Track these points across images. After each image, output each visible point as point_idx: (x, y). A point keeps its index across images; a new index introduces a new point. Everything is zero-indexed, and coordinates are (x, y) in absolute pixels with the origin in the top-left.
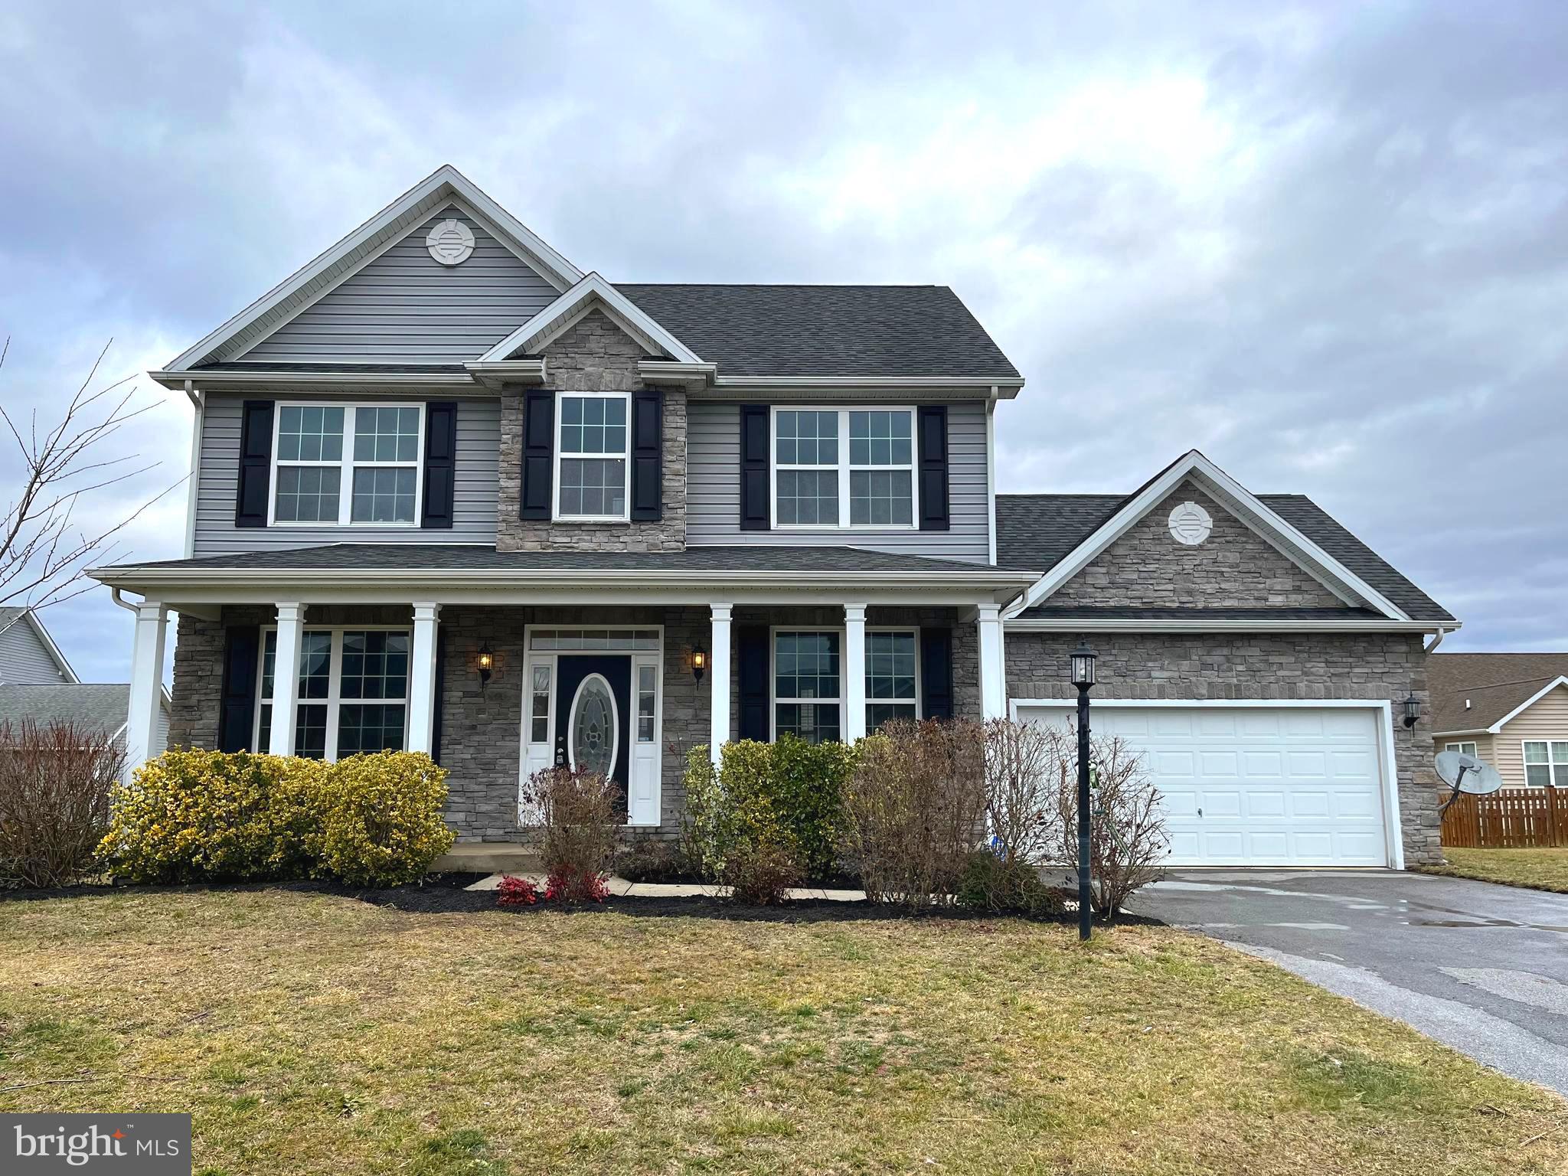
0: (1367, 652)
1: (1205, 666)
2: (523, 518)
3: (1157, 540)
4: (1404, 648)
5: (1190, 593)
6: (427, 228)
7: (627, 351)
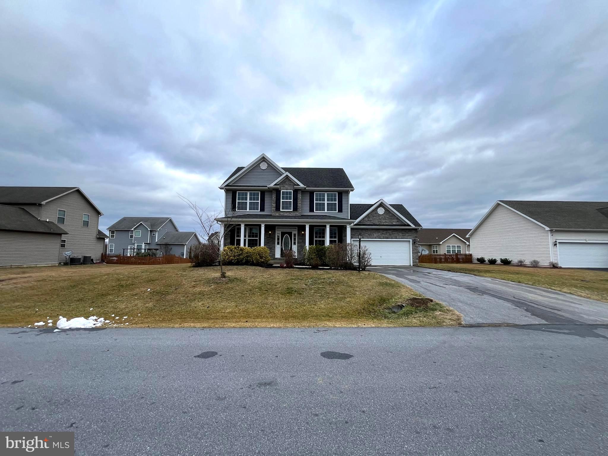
0: (408, 232)
1: (382, 234)
2: (276, 210)
3: (376, 213)
4: (414, 231)
5: (381, 222)
6: (260, 163)
7: (292, 184)
